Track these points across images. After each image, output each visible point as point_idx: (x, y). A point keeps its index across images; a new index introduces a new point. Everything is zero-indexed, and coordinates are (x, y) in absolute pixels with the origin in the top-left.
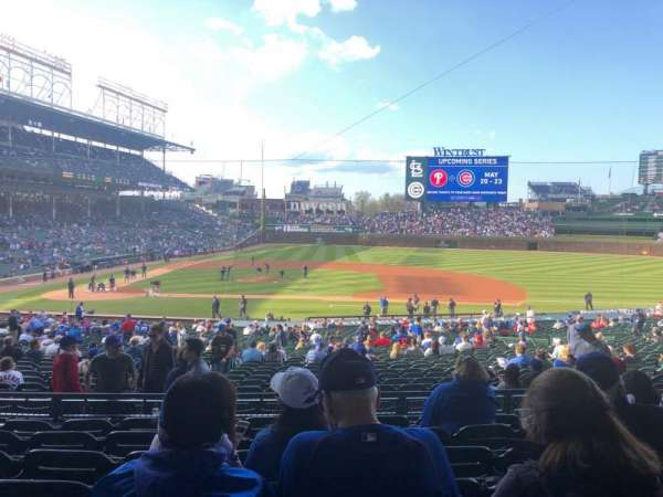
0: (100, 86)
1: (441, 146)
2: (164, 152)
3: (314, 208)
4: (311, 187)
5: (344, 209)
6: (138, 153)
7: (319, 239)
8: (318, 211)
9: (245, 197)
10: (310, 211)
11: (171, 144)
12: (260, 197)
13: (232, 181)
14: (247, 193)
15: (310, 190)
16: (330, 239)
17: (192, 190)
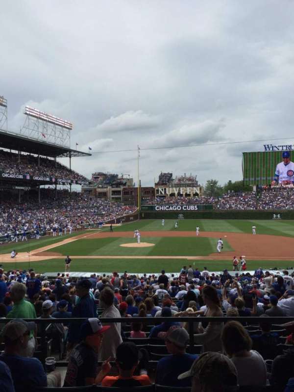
0: (26, 114)
1: (269, 144)
2: (70, 157)
3: (176, 193)
4: (174, 177)
5: (198, 192)
6: (52, 159)
7: (181, 215)
8: (179, 194)
9: (127, 187)
10: (172, 195)
11: (75, 151)
12: (137, 186)
13: (117, 175)
14: (128, 184)
15: (173, 180)
16: (189, 215)
17: (90, 183)
